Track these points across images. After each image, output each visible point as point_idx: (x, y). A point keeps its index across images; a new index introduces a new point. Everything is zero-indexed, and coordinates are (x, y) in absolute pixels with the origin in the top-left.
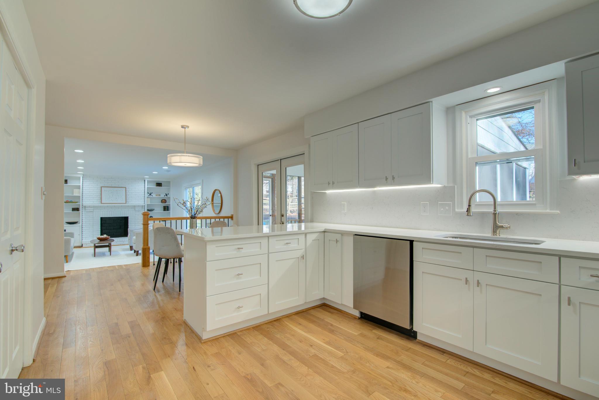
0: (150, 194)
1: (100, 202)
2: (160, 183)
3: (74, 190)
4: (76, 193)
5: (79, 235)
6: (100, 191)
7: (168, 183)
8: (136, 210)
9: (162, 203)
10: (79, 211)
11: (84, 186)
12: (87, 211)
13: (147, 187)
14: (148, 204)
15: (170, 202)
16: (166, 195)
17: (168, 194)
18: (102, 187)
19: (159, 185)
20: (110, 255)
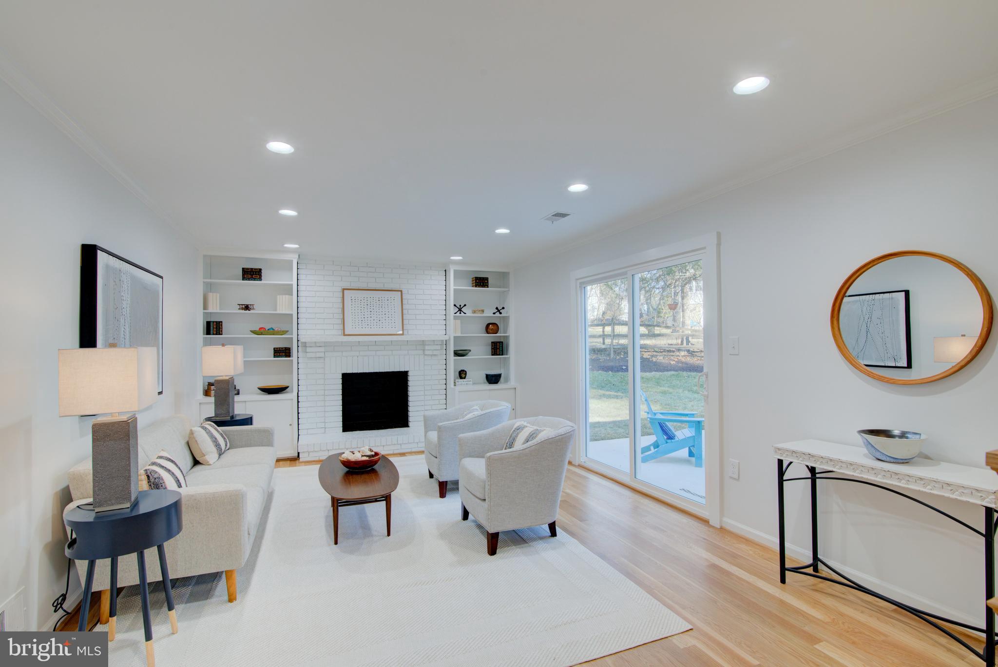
0: (460, 310)
1: (340, 332)
2: (483, 278)
3: (278, 296)
4: (284, 305)
5: (291, 425)
6: (340, 300)
7: (504, 276)
8: (427, 352)
9: (488, 333)
10: (289, 356)
11: (301, 288)
12: (309, 355)
13: (455, 290)
14: (457, 335)
15: (505, 332)
16: (499, 311)
17: (503, 308)
18: (344, 289)
19: (481, 282)
20: (389, 534)
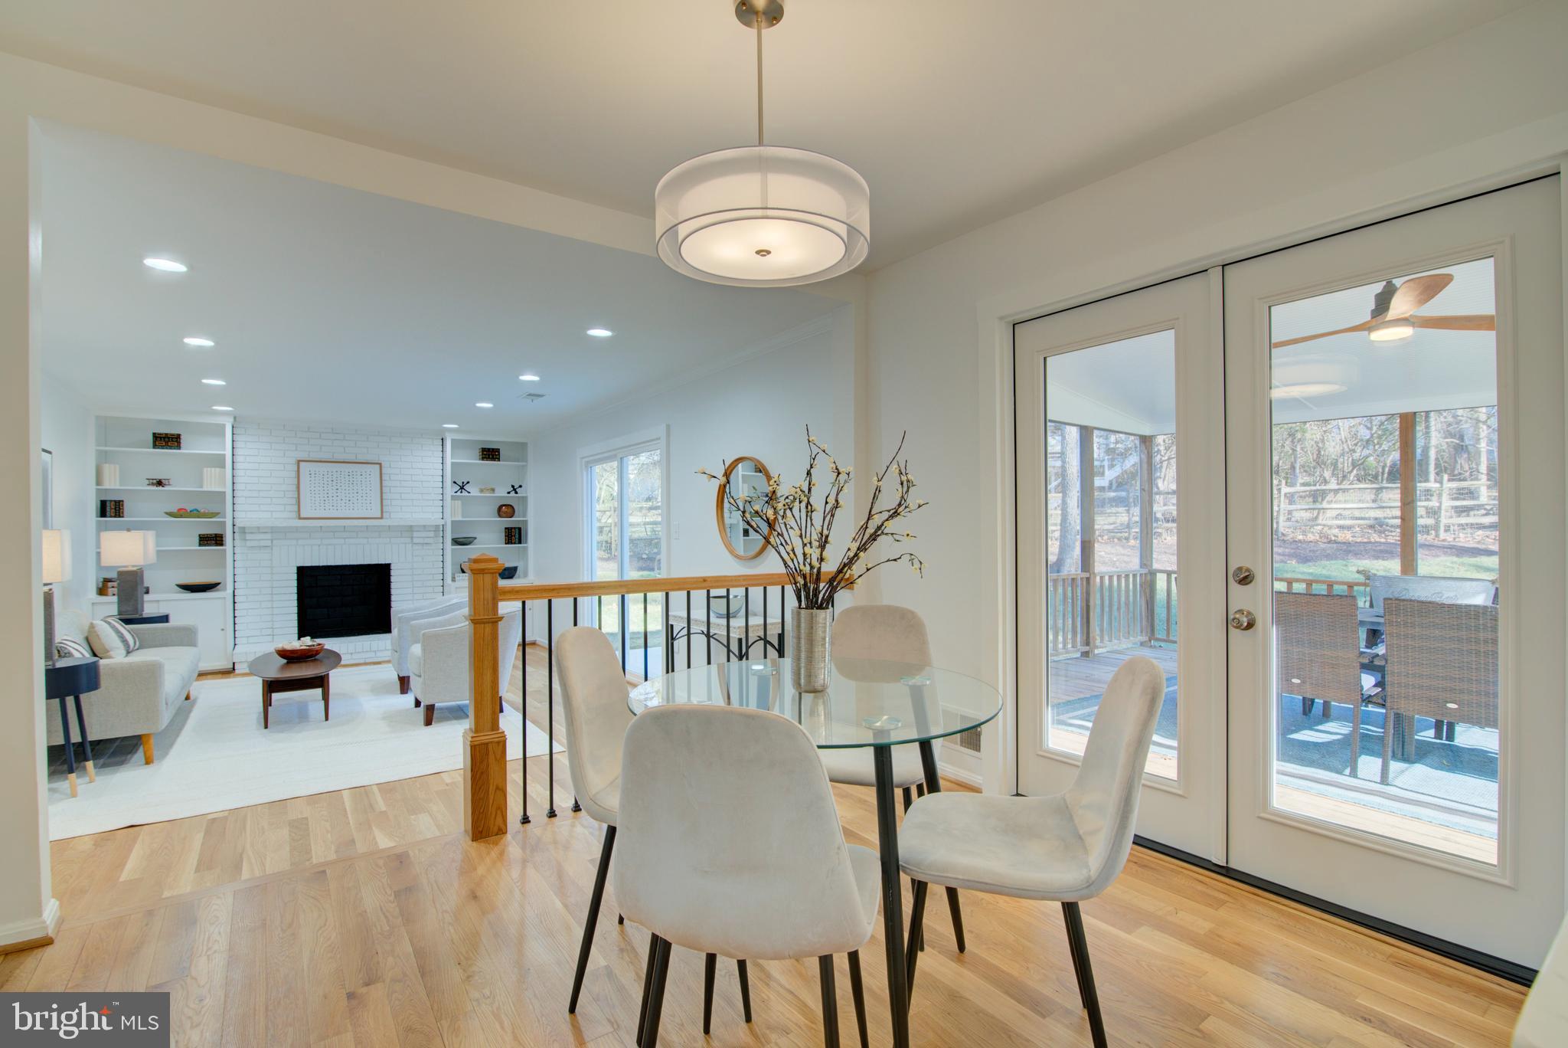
0: (462, 488)
1: (295, 515)
2: (493, 449)
3: (205, 469)
4: (212, 481)
5: (223, 630)
6: (294, 474)
7: (522, 447)
8: (416, 540)
9: (500, 516)
10: (222, 545)
11: (238, 459)
12: (249, 544)
13: (453, 464)
14: (457, 519)
15: (525, 515)
16: (515, 490)
17: (520, 486)
18: (299, 461)
19: (490, 454)
20: (327, 719)
